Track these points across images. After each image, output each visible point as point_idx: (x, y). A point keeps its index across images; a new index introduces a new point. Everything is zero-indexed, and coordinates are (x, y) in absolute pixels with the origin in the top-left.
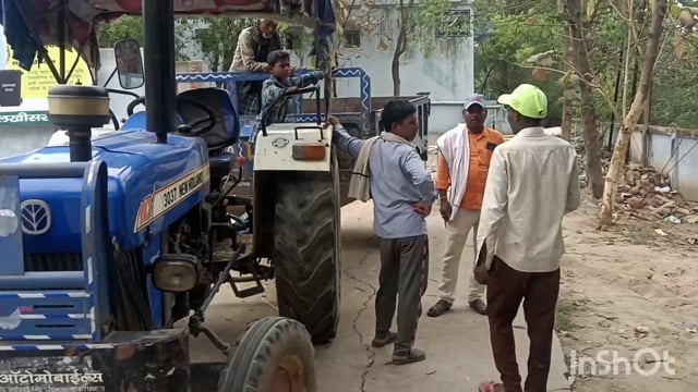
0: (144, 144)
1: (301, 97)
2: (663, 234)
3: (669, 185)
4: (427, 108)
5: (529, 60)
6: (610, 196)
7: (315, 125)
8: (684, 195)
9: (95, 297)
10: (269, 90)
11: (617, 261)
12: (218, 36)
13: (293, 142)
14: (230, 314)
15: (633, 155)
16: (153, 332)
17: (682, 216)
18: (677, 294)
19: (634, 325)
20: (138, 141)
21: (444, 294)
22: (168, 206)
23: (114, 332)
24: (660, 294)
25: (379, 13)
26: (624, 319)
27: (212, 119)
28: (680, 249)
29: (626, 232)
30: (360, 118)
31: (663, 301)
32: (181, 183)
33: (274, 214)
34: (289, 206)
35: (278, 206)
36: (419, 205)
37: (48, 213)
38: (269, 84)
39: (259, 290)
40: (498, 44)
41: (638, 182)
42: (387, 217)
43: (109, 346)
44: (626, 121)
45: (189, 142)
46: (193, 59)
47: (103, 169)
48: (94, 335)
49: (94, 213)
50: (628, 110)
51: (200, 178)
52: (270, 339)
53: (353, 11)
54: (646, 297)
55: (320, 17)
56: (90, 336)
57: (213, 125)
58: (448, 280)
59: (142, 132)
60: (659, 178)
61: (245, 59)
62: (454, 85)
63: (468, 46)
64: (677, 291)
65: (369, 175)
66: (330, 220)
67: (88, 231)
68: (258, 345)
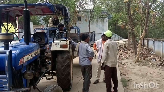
1: (64, 33)
2: (151, 63)
3: (153, 52)
4: (95, 35)
5: (120, 23)
6: (138, 55)
7: (66, 40)
8: (157, 54)
9: (8, 81)
11: (139, 70)
12: (48, 19)
13: (60, 44)
15: (145, 45)
16: (22, 89)
18: (153, 78)
20: (22, 45)
21: (97, 78)
23: (13, 89)
24: (148, 78)
25: (85, 13)
28: (154, 67)
29: (142, 63)
30: (77, 38)
31: (149, 79)
34: (59, 58)
35: (57, 59)
36: (90, 58)
39: (52, 78)
40: (113, 20)
42: (83, 61)
44: (141, 37)
45: (34, 45)
46: (42, 24)
47: (11, 51)
50: (141, 35)
51: (37, 53)
52: (51, 90)
53: (79, 13)
54: (145, 78)
55: (65, 16)
56: (7, 90)
57: (41, 40)
58: (98, 75)
59: (23, 43)
60: (150, 50)
61: (51, 25)
63: (106, 20)
64: (152, 77)
65: (78, 51)
66: (69, 62)
67: (7, 66)
68: (49, 91)
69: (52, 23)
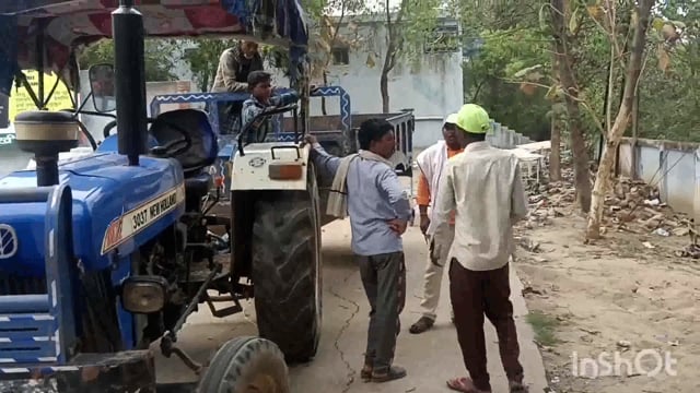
0: (116, 167)
2: (650, 247)
3: (658, 197)
4: (411, 124)
5: (517, 75)
6: (597, 209)
7: (293, 144)
8: (673, 207)
9: (60, 321)
10: (249, 110)
11: (603, 275)
12: (207, 55)
13: (270, 161)
14: (212, 333)
15: (622, 168)
16: (120, 354)
17: (670, 229)
18: (662, 306)
19: (616, 338)
20: (109, 164)
21: (426, 310)
22: (138, 228)
23: (79, 354)
24: (645, 308)
26: (607, 333)
27: (188, 140)
28: (667, 262)
29: (614, 245)
30: (340, 136)
31: (649, 313)
32: (151, 205)
33: (252, 232)
34: (266, 225)
35: (255, 224)
36: (395, 222)
37: (14, 237)
38: (250, 104)
39: (238, 309)
40: (487, 58)
41: (627, 195)
42: (364, 235)
43: (74, 368)
44: (611, 134)
45: (162, 164)
46: (182, 79)
47: (67, 192)
48: (58, 357)
49: (58, 237)
50: (612, 124)
51: (173, 199)
52: (240, 358)
53: (340, 29)
54: (631, 310)
55: (293, 37)
56: (55, 359)
57: (189, 146)
58: (431, 296)
59: (114, 155)
61: (226, 79)
62: (443, 100)
63: (456, 61)
64: (661, 303)
65: (345, 193)
66: (307, 238)
67: (51, 255)
68: (228, 364)
69: (228, 71)
